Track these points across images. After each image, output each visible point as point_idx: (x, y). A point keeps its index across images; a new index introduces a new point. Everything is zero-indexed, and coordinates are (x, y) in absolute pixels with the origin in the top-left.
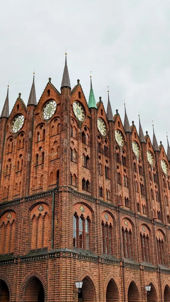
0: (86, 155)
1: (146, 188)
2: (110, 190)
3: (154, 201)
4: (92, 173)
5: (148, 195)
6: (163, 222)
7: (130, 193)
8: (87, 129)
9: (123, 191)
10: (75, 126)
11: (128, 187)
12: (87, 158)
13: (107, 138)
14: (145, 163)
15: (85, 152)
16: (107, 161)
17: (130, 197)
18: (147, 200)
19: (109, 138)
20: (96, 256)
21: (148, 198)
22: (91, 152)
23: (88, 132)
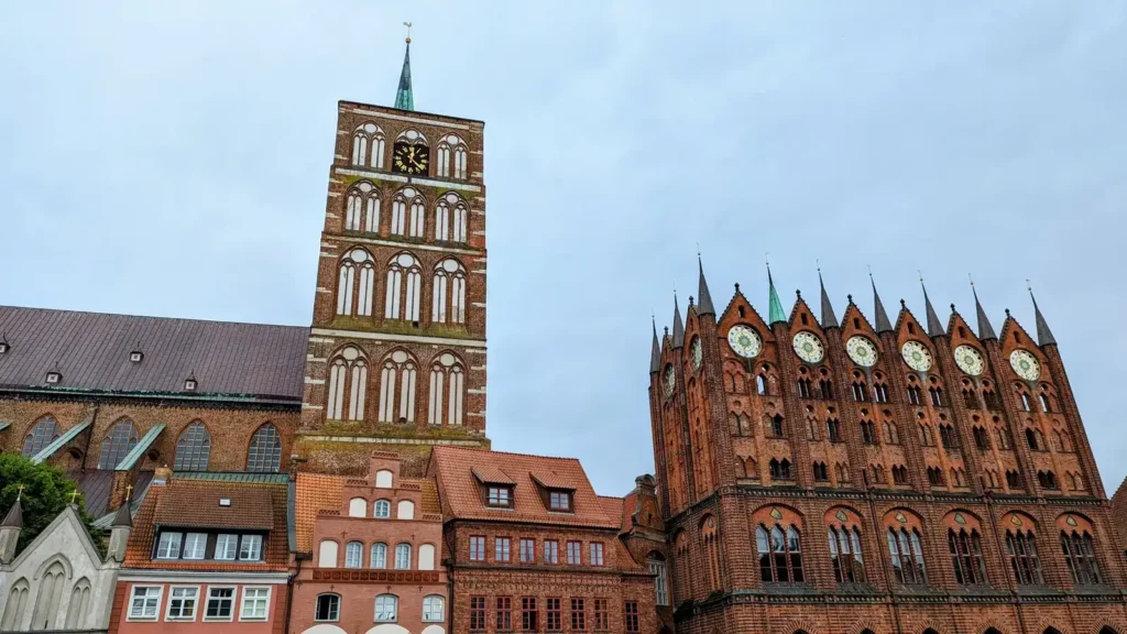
0: (773, 415)
1: (958, 431)
2: (847, 463)
3: (993, 453)
4: (792, 445)
5: (966, 446)
6: (1028, 491)
7: (906, 455)
8: (771, 366)
9: (885, 455)
10: (738, 372)
11: (900, 444)
12: (777, 420)
13: (827, 363)
14: (948, 379)
15: (769, 409)
16: (832, 409)
17: (908, 462)
18: (964, 457)
19: (832, 362)
20: (818, 592)
21: (967, 452)
22: (785, 405)
23: (772, 370)
